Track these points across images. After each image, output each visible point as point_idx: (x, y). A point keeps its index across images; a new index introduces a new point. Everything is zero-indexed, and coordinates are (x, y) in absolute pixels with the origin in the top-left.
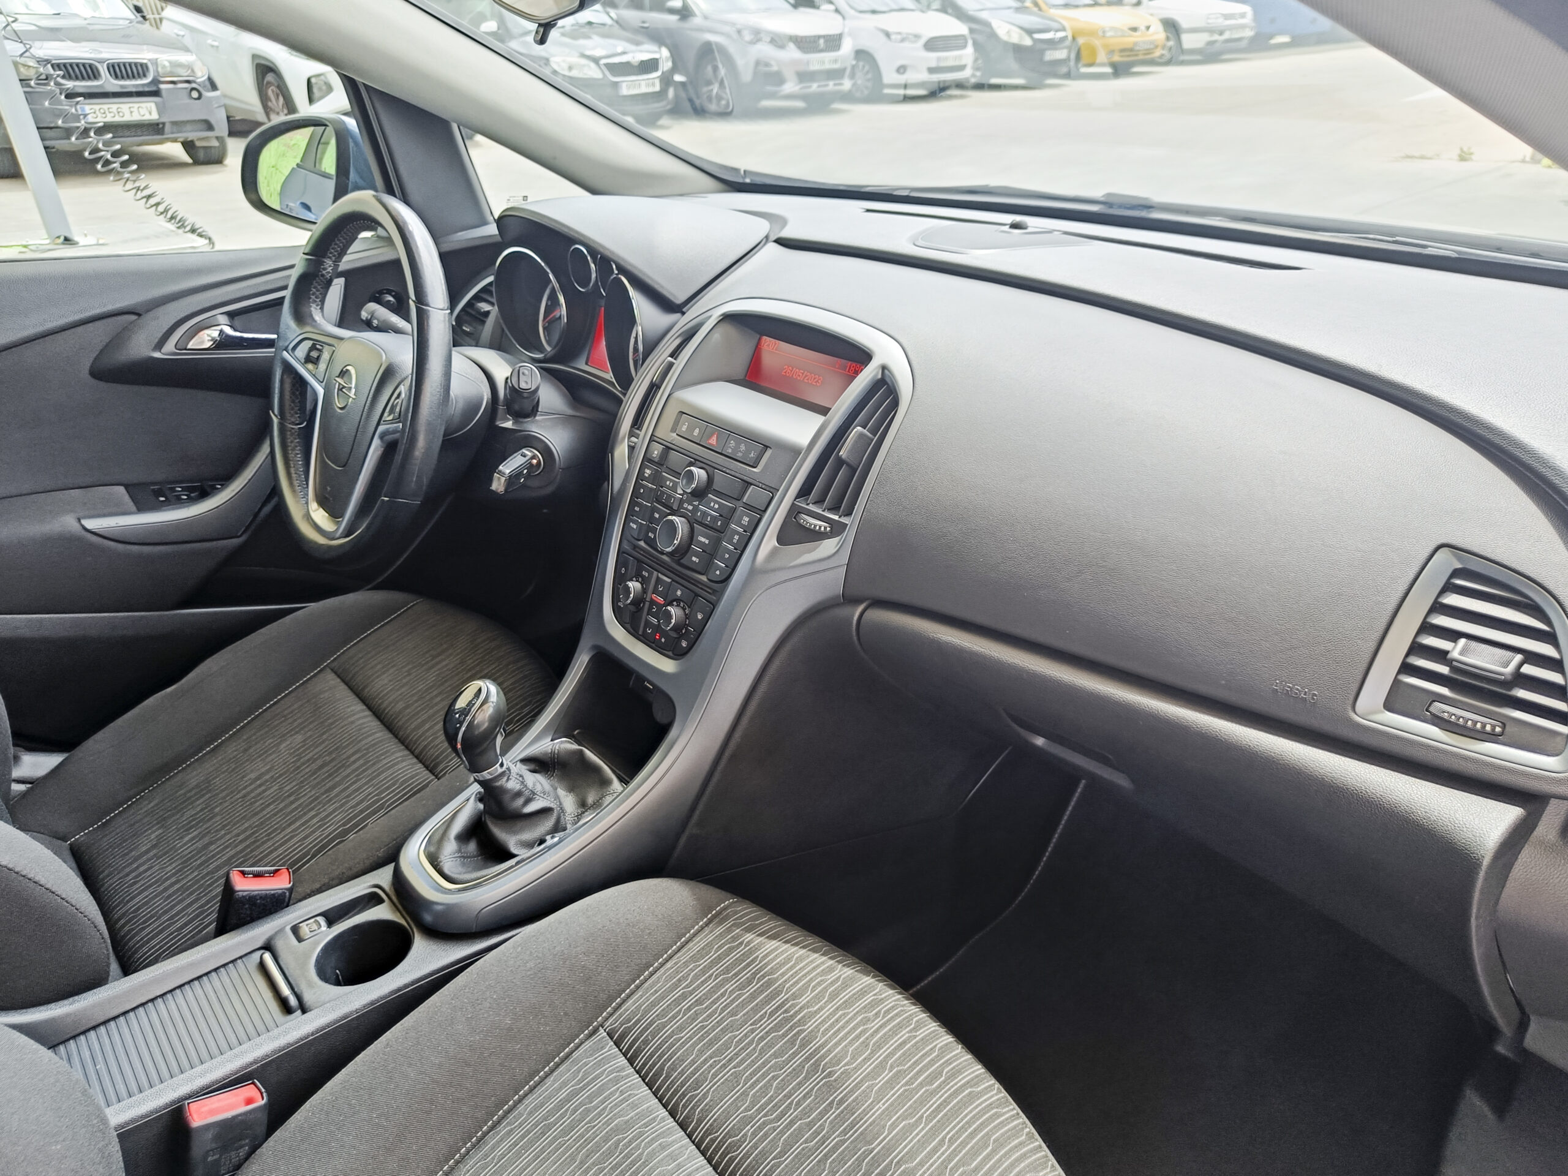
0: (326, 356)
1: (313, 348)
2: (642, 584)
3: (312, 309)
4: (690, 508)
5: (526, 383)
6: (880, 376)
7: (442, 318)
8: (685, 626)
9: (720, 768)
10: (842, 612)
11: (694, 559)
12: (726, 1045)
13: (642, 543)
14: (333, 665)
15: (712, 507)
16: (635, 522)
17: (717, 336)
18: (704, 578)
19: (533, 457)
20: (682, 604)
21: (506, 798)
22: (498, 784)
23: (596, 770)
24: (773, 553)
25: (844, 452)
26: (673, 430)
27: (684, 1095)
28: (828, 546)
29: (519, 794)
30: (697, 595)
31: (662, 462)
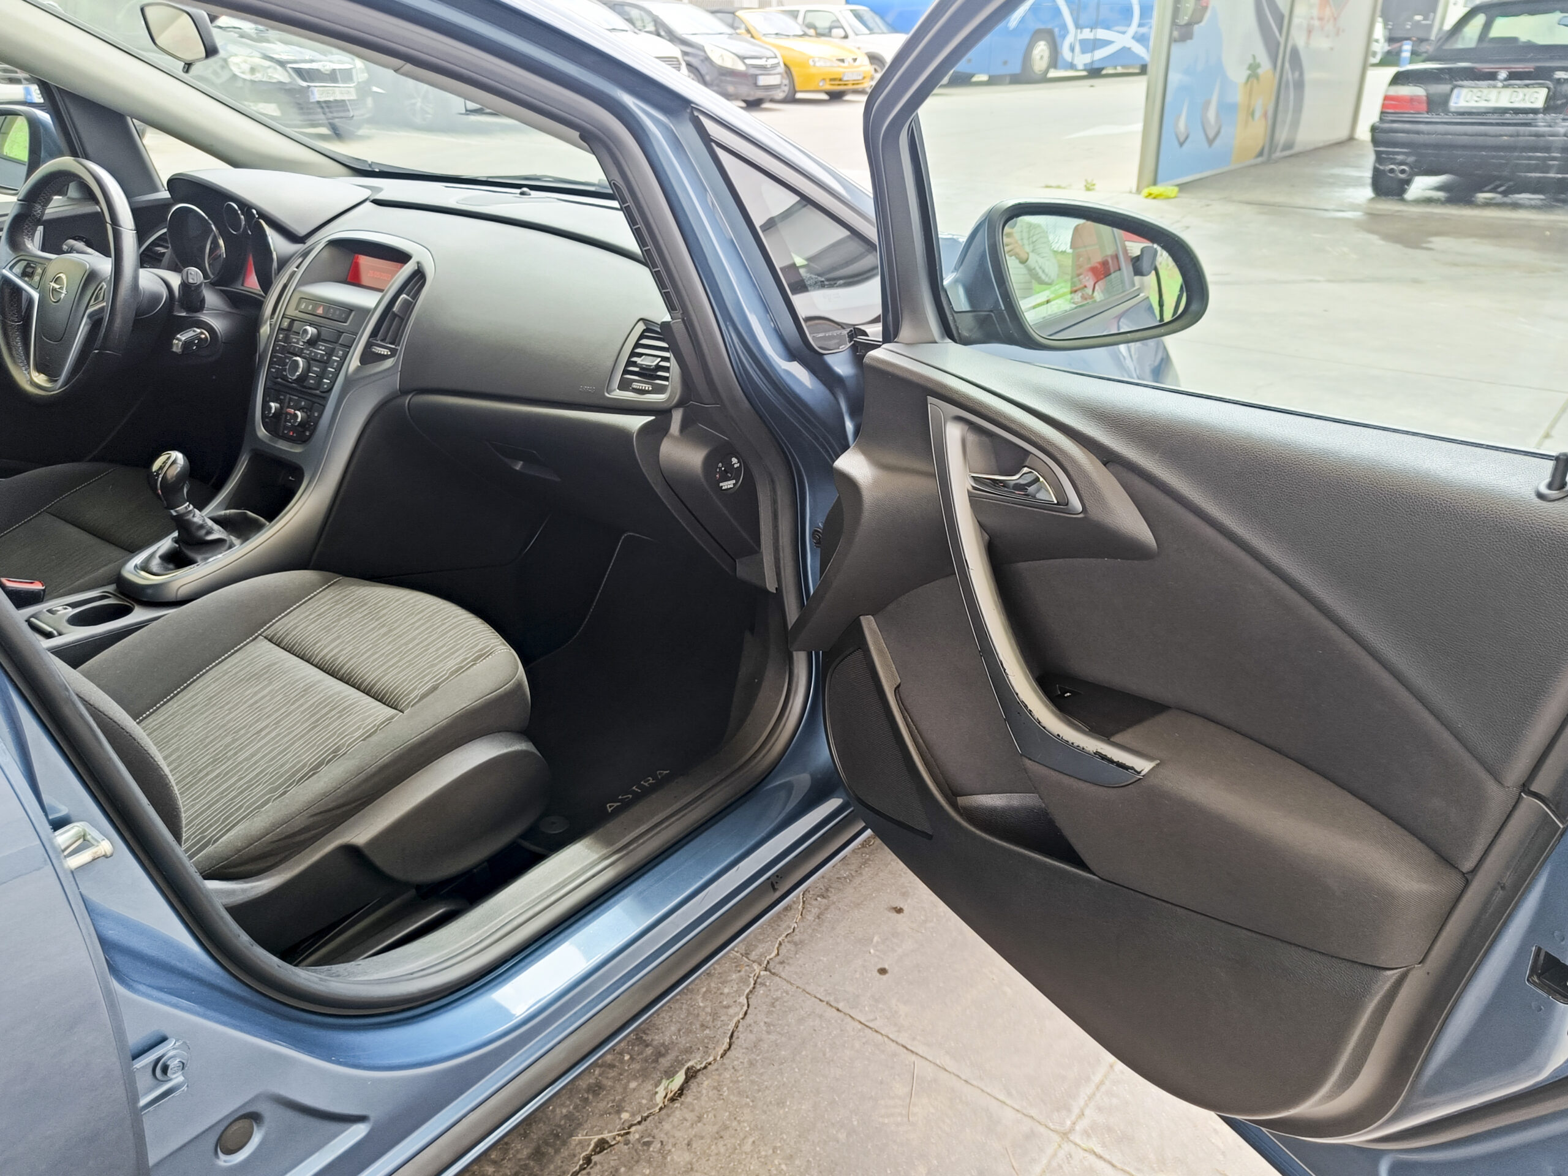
0: (39, 271)
1: (28, 266)
2: (280, 404)
3: (26, 240)
4: (308, 352)
5: (193, 279)
6: (416, 268)
7: (131, 235)
8: (308, 422)
10: (399, 401)
11: (311, 381)
13: (279, 380)
14: (49, 510)
15: (320, 351)
16: (274, 368)
17: (325, 253)
18: (318, 392)
19: (202, 333)
20: (305, 410)
21: (193, 529)
22: (187, 518)
24: (358, 369)
25: (396, 308)
26: (296, 309)
28: (389, 363)
29: (201, 527)
30: (314, 403)
31: (289, 328)
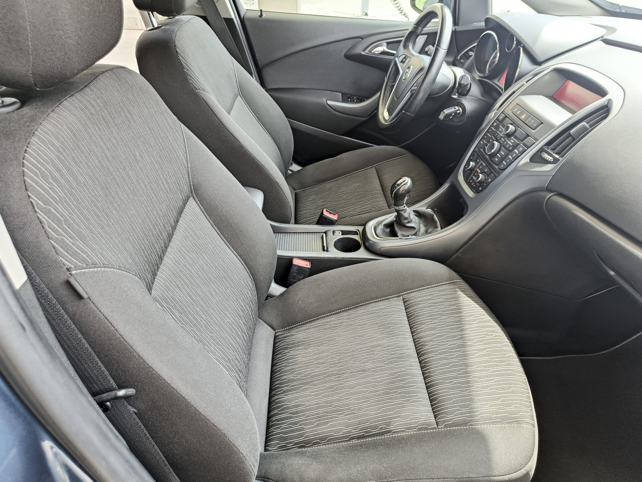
0: (407, 61)
1: (405, 58)
2: (476, 164)
3: (410, 44)
4: (503, 140)
5: (464, 82)
7: (443, 53)
8: (483, 182)
9: (476, 237)
10: (543, 194)
11: (497, 159)
12: (436, 319)
13: (482, 150)
14: (376, 167)
15: (511, 142)
16: (483, 141)
17: (547, 77)
18: (497, 167)
19: (459, 110)
20: (485, 174)
21: (402, 218)
22: (401, 212)
23: (435, 222)
24: (526, 164)
25: (572, 131)
26: (511, 110)
27: (416, 325)
28: (549, 167)
29: (406, 219)
30: (492, 173)
31: (501, 122)
